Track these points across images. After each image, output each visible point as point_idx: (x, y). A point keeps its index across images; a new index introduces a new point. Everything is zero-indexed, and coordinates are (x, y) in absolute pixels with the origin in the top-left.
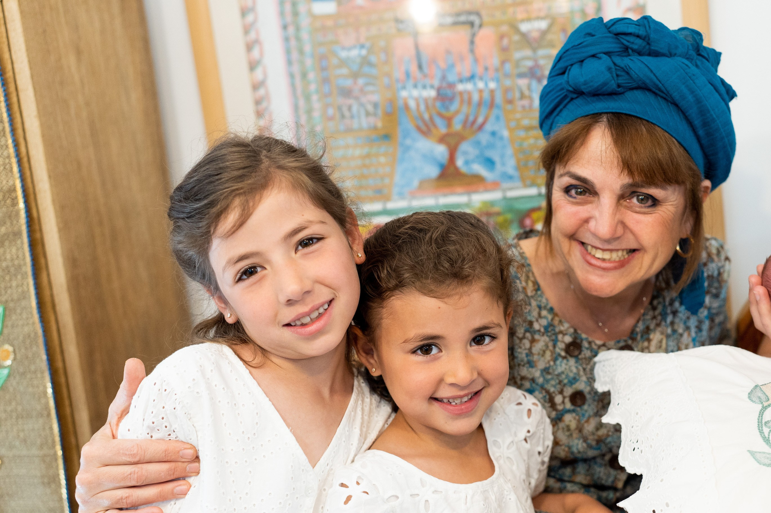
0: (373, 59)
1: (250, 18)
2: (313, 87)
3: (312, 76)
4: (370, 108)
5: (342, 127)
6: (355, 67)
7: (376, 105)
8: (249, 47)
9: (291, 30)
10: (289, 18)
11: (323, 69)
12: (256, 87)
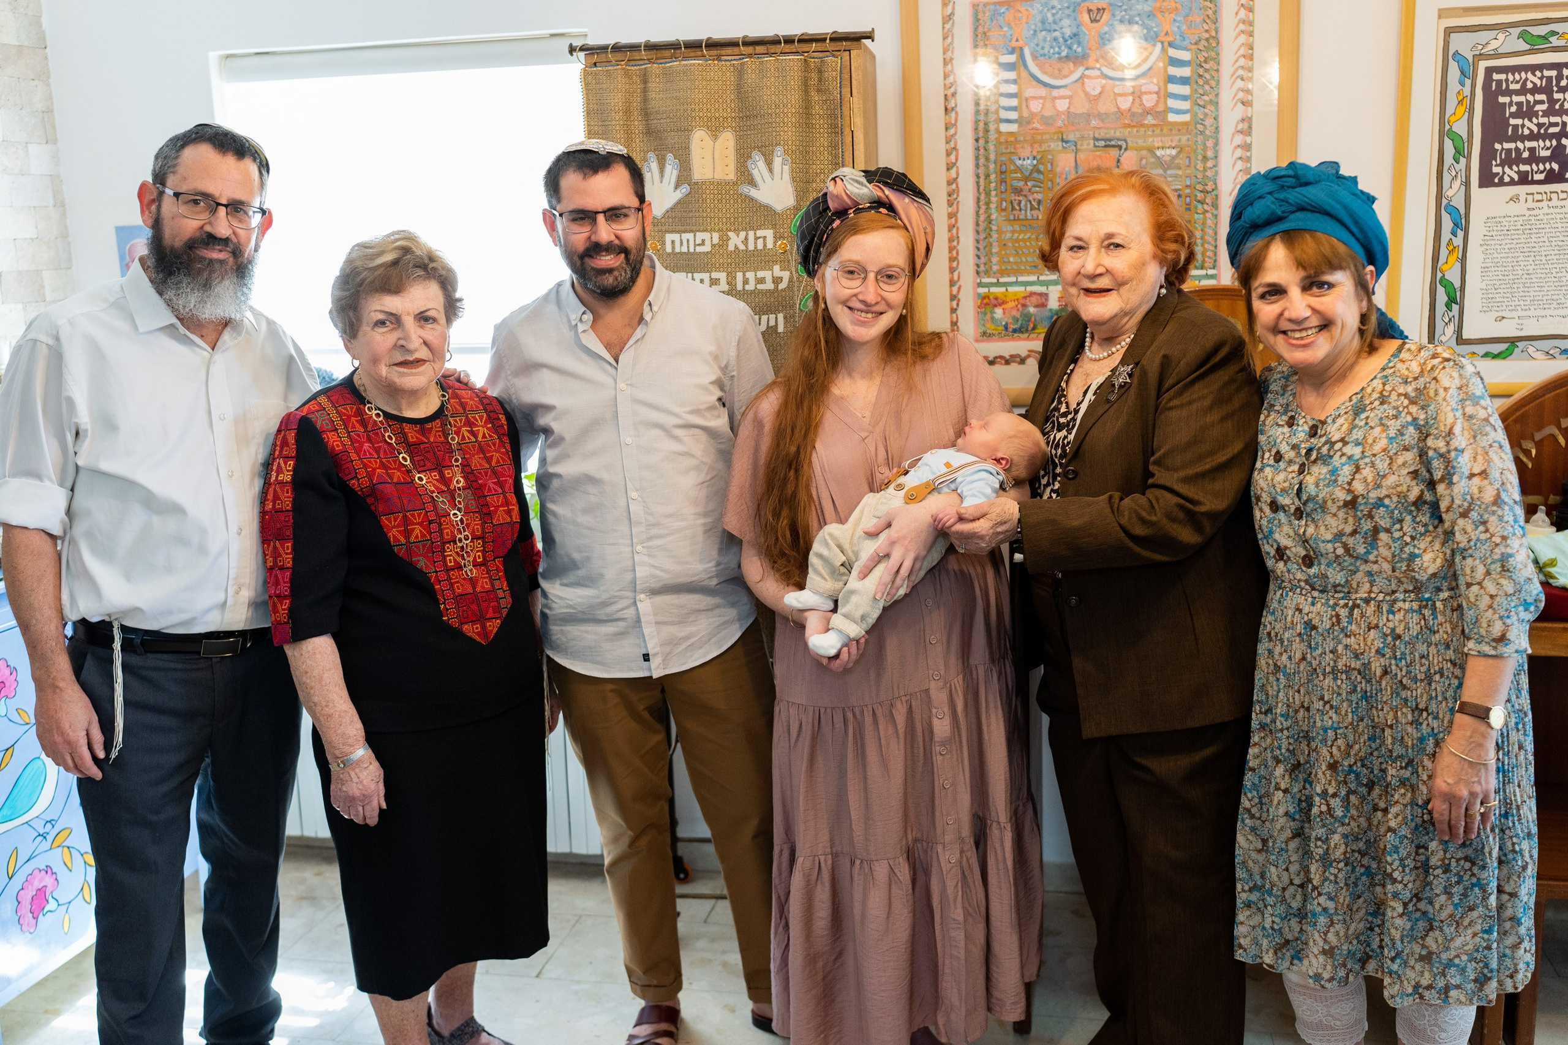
0: (1041, 167)
1: (952, 131)
2: (993, 185)
3: (993, 177)
4: (1035, 204)
5: (1012, 217)
6: (1027, 174)
7: (1039, 202)
8: (948, 154)
9: (982, 142)
10: (981, 134)
11: (1002, 173)
12: (949, 183)
